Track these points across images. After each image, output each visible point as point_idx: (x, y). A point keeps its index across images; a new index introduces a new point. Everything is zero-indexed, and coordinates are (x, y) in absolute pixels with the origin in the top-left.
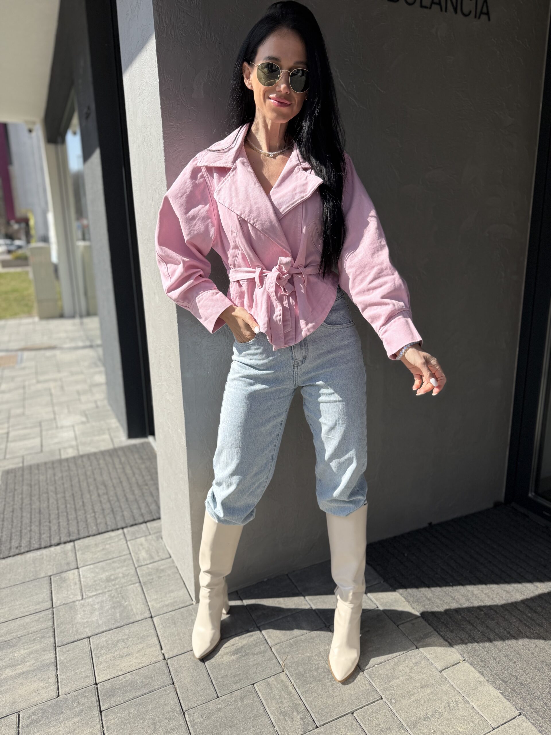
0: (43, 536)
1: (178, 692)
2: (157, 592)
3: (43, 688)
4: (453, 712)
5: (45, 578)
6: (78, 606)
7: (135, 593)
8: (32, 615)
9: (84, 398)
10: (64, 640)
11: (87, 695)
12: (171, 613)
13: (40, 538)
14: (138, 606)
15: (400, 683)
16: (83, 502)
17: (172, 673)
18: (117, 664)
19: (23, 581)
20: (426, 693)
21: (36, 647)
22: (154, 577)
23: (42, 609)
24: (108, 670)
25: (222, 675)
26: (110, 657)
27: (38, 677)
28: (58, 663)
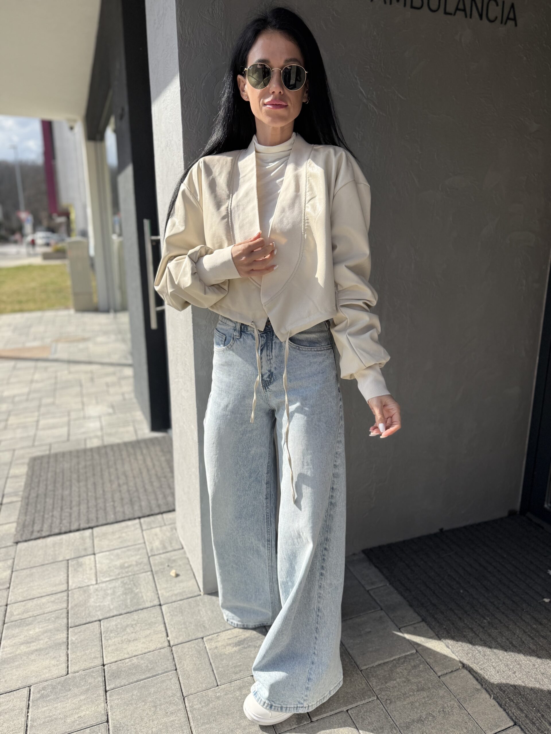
0: (64, 522)
1: (180, 678)
2: (167, 581)
3: (54, 666)
4: (448, 717)
5: (63, 562)
6: (92, 591)
7: (146, 581)
8: (49, 596)
9: (112, 390)
10: (77, 622)
11: (94, 674)
12: (179, 602)
13: (60, 523)
14: (149, 594)
15: (397, 685)
16: (104, 491)
17: (176, 660)
18: (125, 647)
19: (43, 563)
20: (421, 696)
21: (50, 627)
23: (59, 590)
24: (115, 652)
25: (224, 665)
26: (118, 641)
27: (50, 655)
28: (69, 643)
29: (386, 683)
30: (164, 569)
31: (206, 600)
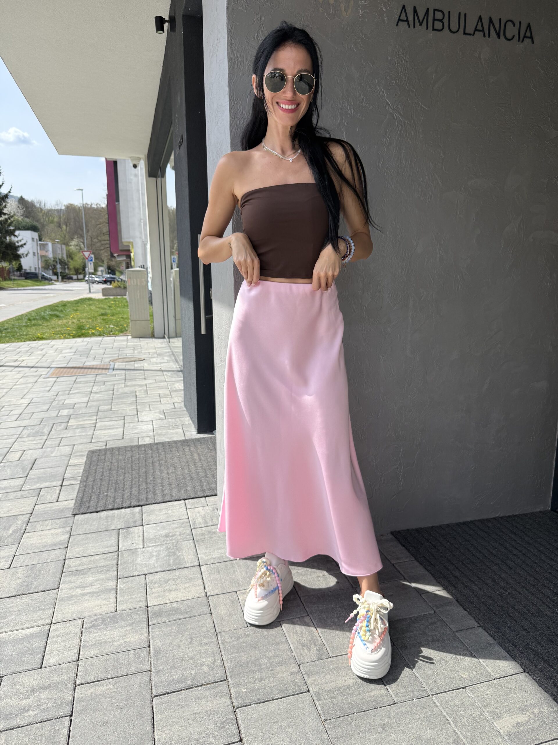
0: (117, 500)
1: (214, 620)
2: (207, 548)
3: (105, 605)
4: (459, 663)
5: (115, 531)
6: (139, 552)
7: (188, 547)
8: (102, 555)
9: (164, 400)
10: (125, 574)
11: (139, 613)
12: (216, 564)
13: (114, 502)
14: (190, 557)
16: (154, 478)
17: (211, 606)
18: (167, 595)
19: (97, 531)
21: (102, 577)
22: (206, 537)
23: (111, 551)
24: (158, 598)
26: (161, 590)
27: (101, 597)
28: (118, 589)
29: (403, 634)
30: (204, 538)
31: (241, 564)
